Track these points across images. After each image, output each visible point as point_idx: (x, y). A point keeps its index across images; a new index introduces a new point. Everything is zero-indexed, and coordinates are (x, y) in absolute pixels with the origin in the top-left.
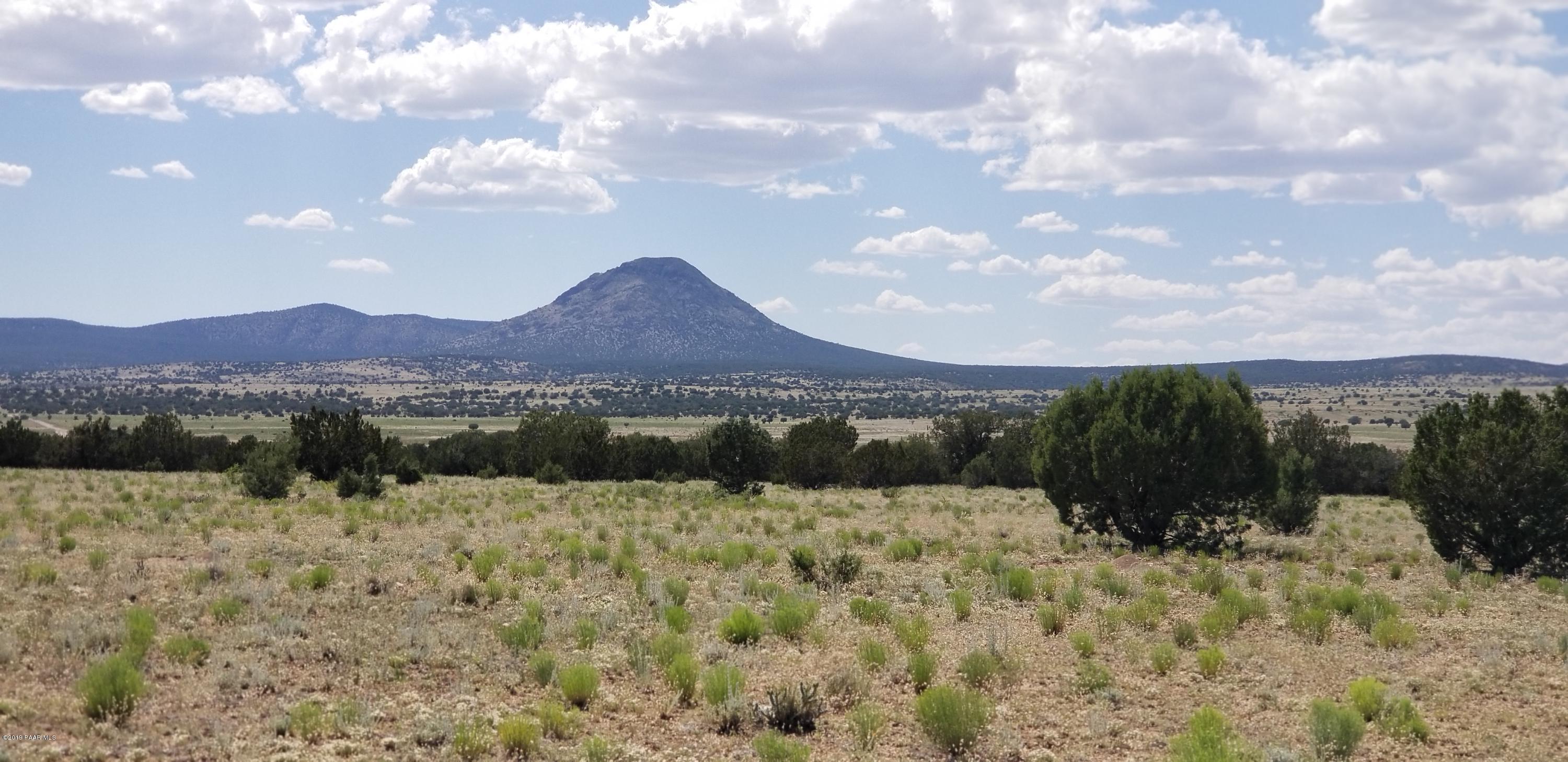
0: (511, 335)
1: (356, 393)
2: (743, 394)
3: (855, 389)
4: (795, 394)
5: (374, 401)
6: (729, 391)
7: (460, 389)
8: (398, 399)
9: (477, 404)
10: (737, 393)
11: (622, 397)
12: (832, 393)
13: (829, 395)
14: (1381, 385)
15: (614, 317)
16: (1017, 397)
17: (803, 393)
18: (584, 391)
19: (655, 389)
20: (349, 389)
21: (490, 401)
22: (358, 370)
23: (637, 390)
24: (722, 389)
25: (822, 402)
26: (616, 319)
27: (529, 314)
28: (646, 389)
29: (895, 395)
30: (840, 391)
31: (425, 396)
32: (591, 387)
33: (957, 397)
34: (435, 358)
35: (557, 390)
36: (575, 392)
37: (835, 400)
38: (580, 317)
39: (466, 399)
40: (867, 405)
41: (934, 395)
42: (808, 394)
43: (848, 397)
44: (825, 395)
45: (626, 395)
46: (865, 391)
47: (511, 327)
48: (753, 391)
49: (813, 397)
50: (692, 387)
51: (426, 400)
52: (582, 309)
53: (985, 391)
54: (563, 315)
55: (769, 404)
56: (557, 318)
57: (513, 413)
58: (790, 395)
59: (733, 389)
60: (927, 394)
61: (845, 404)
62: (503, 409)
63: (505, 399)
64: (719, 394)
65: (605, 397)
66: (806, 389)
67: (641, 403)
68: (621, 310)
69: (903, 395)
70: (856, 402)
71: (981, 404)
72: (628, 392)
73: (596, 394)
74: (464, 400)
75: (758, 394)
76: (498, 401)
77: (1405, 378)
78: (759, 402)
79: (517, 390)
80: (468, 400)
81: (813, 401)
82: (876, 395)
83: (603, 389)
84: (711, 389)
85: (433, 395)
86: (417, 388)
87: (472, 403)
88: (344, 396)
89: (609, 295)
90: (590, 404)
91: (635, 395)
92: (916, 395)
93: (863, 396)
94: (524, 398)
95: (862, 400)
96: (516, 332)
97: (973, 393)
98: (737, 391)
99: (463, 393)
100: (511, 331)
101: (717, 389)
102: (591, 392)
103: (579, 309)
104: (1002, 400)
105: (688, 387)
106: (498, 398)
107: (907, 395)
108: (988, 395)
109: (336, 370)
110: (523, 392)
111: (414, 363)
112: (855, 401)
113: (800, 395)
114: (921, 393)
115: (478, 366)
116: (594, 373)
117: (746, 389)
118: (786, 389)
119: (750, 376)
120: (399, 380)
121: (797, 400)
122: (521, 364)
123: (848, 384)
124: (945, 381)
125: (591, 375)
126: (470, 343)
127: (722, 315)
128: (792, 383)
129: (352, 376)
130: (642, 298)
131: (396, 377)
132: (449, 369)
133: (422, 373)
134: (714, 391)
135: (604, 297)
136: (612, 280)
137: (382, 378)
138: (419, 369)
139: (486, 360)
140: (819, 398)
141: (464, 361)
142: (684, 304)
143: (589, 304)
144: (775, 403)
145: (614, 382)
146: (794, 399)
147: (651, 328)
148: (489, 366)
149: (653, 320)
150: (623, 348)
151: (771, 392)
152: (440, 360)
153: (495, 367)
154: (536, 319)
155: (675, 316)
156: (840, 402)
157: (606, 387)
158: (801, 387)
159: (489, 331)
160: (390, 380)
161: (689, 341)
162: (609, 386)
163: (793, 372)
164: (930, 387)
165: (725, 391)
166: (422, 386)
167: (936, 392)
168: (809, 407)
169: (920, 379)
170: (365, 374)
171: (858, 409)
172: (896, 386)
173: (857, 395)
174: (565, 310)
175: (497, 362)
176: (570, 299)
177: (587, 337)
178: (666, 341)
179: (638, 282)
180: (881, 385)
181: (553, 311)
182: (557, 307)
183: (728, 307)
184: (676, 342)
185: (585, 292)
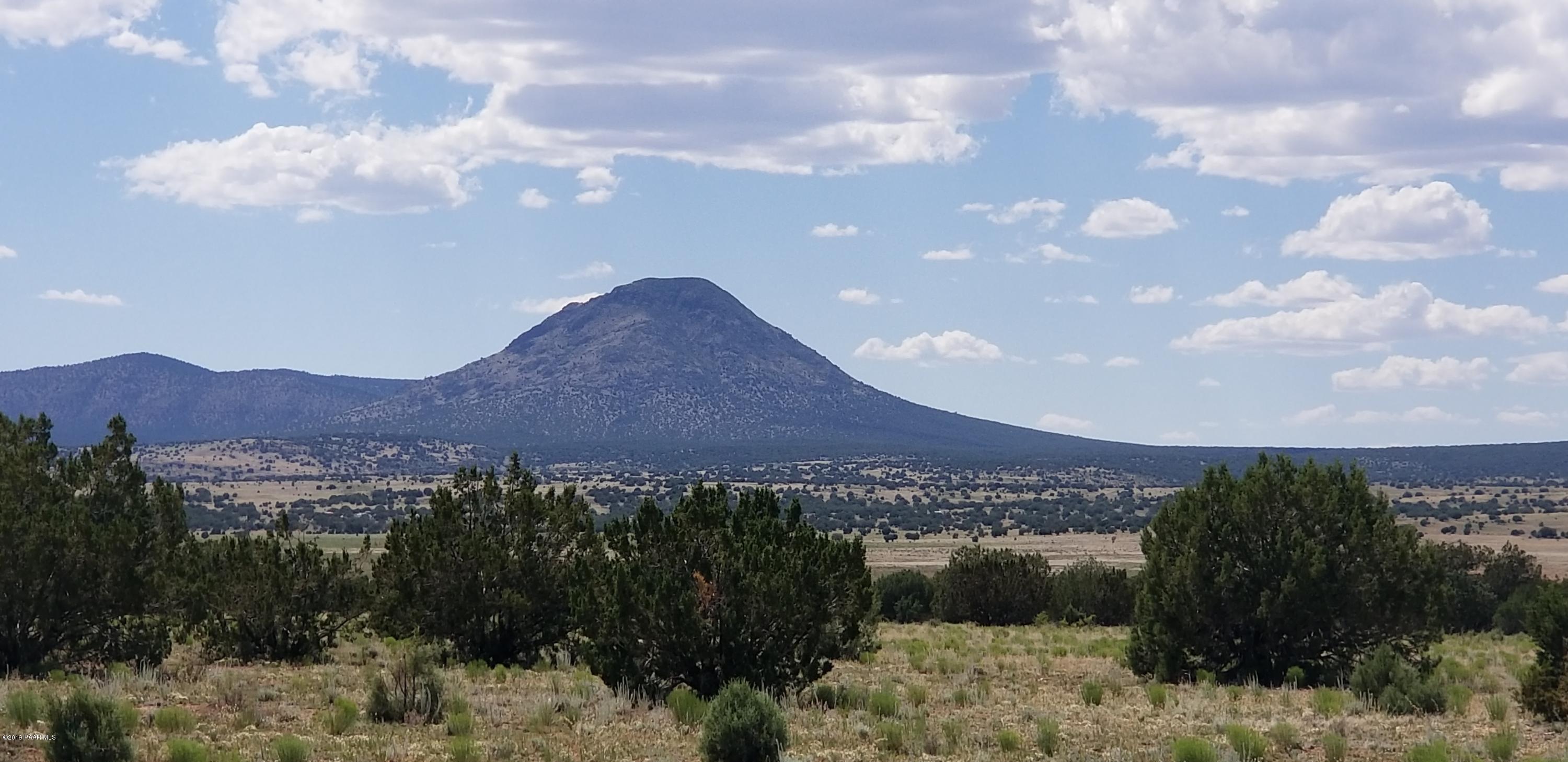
0: (440, 401)
1: (227, 496)
2: (827, 496)
3: (998, 486)
4: (907, 494)
5: (259, 508)
6: (804, 491)
7: (384, 488)
8: (294, 505)
10: (817, 494)
12: (964, 492)
13: (958, 499)
15: (603, 372)
17: (920, 493)
20: (214, 490)
22: (209, 458)
23: (662, 490)
24: (794, 486)
25: (953, 506)
26: (606, 376)
27: (465, 368)
28: (675, 488)
29: (1061, 494)
30: (975, 488)
31: (335, 499)
32: (590, 484)
33: (1159, 499)
34: (327, 438)
37: (973, 504)
38: (549, 373)
39: (400, 505)
40: (1022, 511)
41: (1122, 495)
42: (927, 495)
43: (988, 498)
44: (952, 495)
46: (1014, 489)
49: (934, 499)
50: (746, 485)
51: (338, 507)
52: (552, 359)
54: (521, 370)
55: (870, 512)
56: (513, 375)
58: (898, 497)
59: (810, 487)
60: (1111, 494)
61: (988, 510)
65: (612, 500)
66: (922, 487)
68: (612, 362)
69: (1074, 495)
70: (1006, 506)
72: (648, 492)
73: (599, 495)
74: (396, 507)
75: (850, 495)
78: (855, 507)
80: (403, 505)
81: (939, 506)
82: (1032, 496)
83: (608, 488)
84: (776, 487)
85: (346, 499)
86: (319, 488)
88: (209, 501)
89: (595, 338)
92: (1094, 494)
93: (1011, 497)
95: (1014, 504)
96: (447, 397)
98: (816, 490)
99: (391, 496)
100: (439, 395)
101: (785, 487)
102: (591, 493)
103: (545, 361)
105: (740, 485)
107: (1079, 495)
109: (176, 459)
111: (296, 448)
112: (1003, 505)
113: (914, 497)
114: (1100, 491)
115: (395, 450)
116: (577, 461)
117: (829, 487)
118: (892, 487)
119: (827, 466)
120: (277, 474)
121: (912, 504)
122: (462, 448)
123: (983, 478)
124: (1132, 472)
125: (573, 465)
126: (375, 415)
127: (773, 368)
128: (894, 476)
129: (200, 467)
130: (646, 342)
131: (268, 469)
132: (350, 455)
133: (308, 464)
134: (781, 490)
135: (587, 340)
136: (599, 314)
137: (251, 471)
138: (303, 456)
139: (406, 442)
140: (944, 500)
141: (373, 444)
142: (712, 352)
143: (562, 351)
144: (880, 509)
145: (621, 475)
146: (907, 502)
147: (660, 390)
148: (412, 450)
149: (665, 377)
150: (618, 421)
151: (868, 492)
152: (336, 442)
153: (421, 453)
154: (479, 376)
155: (699, 370)
156: (980, 507)
157: (612, 484)
158: (912, 483)
159: (405, 396)
160: (264, 474)
161: (720, 410)
162: (617, 484)
163: (892, 459)
164: (1111, 482)
165: (797, 490)
166: (324, 484)
167: (1123, 490)
168: (935, 516)
169: (1093, 469)
170: (218, 464)
171: (1011, 518)
172: (1058, 480)
173: (1002, 495)
174: (524, 362)
175: (424, 445)
176: (532, 344)
177: (559, 403)
178: (684, 409)
179: (640, 317)
180: (1033, 479)
181: (505, 362)
182: (512, 357)
183: (781, 356)
184: (701, 412)
185: (555, 333)
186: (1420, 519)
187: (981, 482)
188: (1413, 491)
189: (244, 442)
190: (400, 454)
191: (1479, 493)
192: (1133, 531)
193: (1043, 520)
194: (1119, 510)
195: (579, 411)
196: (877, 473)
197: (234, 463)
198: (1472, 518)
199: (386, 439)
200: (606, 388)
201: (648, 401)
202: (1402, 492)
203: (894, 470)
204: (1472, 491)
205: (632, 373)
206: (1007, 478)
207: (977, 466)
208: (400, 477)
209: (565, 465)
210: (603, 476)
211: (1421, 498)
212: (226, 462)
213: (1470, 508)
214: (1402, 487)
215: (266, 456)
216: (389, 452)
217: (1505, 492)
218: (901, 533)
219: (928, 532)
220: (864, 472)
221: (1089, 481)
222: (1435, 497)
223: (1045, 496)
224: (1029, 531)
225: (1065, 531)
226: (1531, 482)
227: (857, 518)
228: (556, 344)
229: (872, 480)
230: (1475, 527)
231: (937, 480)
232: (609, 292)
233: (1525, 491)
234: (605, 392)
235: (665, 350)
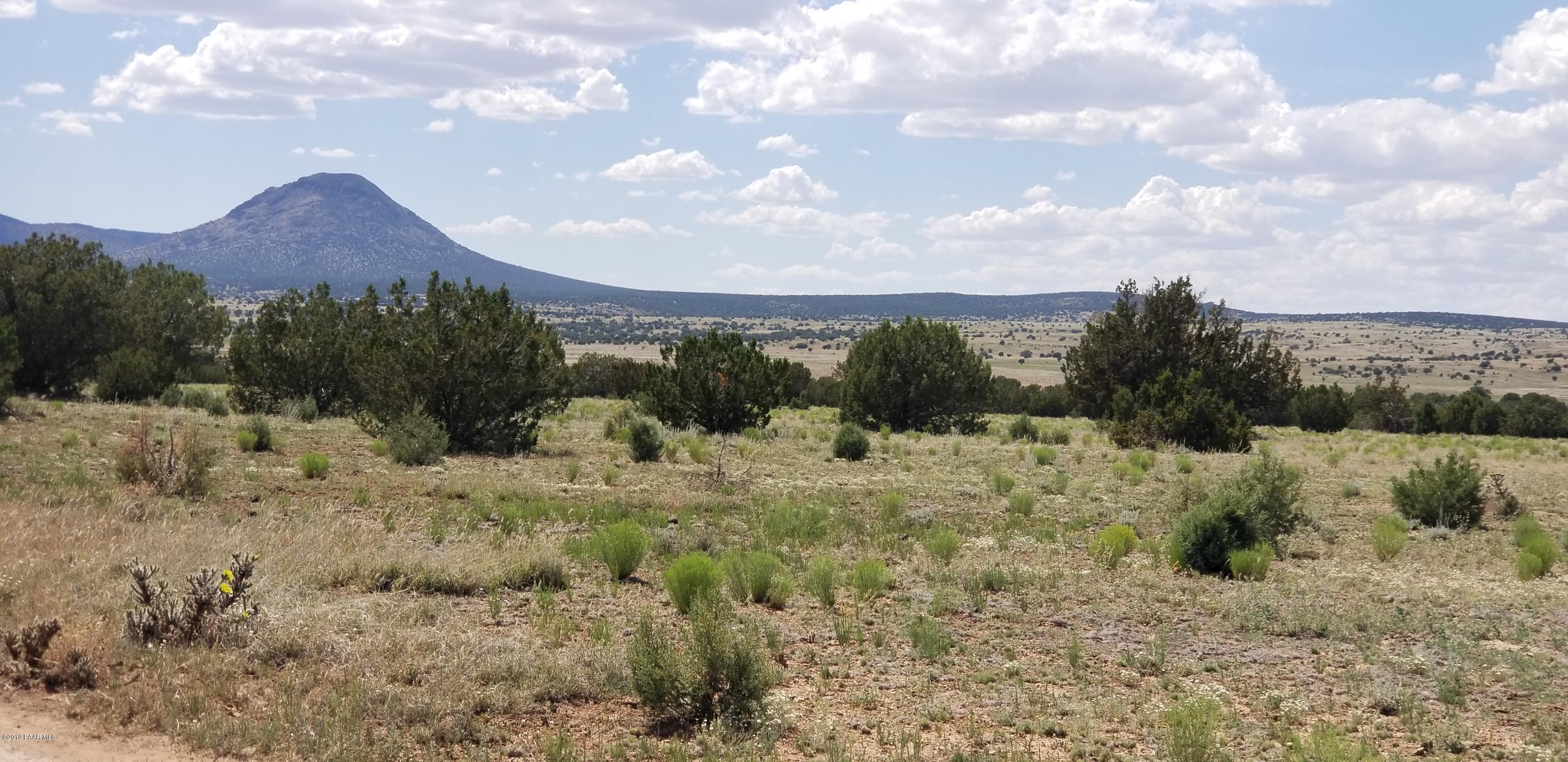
0: (182, 248)
3: (549, 313)
14: (1043, 320)
15: (291, 232)
16: (706, 324)
26: (293, 235)
27: (201, 227)
29: (588, 319)
33: (649, 324)
38: (255, 232)
41: (626, 321)
46: (558, 315)
47: (182, 240)
52: (257, 223)
53: (675, 318)
56: (231, 232)
60: (619, 319)
68: (299, 226)
69: (596, 320)
71: (675, 331)
77: (1065, 314)
82: (570, 320)
89: (286, 210)
92: (609, 320)
93: (557, 320)
95: (559, 325)
96: (187, 245)
97: (664, 319)
100: (183, 244)
103: (254, 224)
104: (694, 327)
107: (599, 320)
108: (679, 322)
114: (613, 318)
116: (274, 289)
124: (632, 306)
125: (272, 292)
126: (139, 255)
127: (403, 234)
130: (320, 214)
135: (281, 211)
136: (289, 195)
142: (363, 222)
143: (266, 218)
147: (329, 245)
149: (333, 237)
150: (301, 264)
154: (209, 232)
155: (354, 233)
159: (159, 244)
161: (368, 259)
164: (619, 312)
167: (626, 317)
169: (608, 304)
172: (585, 311)
174: (238, 225)
176: (245, 212)
177: (263, 252)
178: (344, 258)
179: (316, 198)
180: (570, 309)
181: (226, 224)
182: (231, 221)
183: (408, 226)
184: (356, 260)
185: (260, 206)
186: (809, 340)
188: (804, 322)
191: (843, 324)
192: (635, 343)
194: (625, 330)
195: (275, 257)
198: (840, 340)
200: (293, 242)
201: (320, 252)
202: (797, 323)
204: (839, 323)
205: (310, 234)
206: (553, 308)
209: (266, 292)
211: (808, 327)
213: (839, 333)
214: (797, 320)
217: (859, 324)
221: (604, 311)
222: (817, 326)
223: (578, 320)
226: (872, 318)
228: (260, 213)
230: (842, 345)
233: (870, 324)
234: (293, 245)
235: (332, 219)
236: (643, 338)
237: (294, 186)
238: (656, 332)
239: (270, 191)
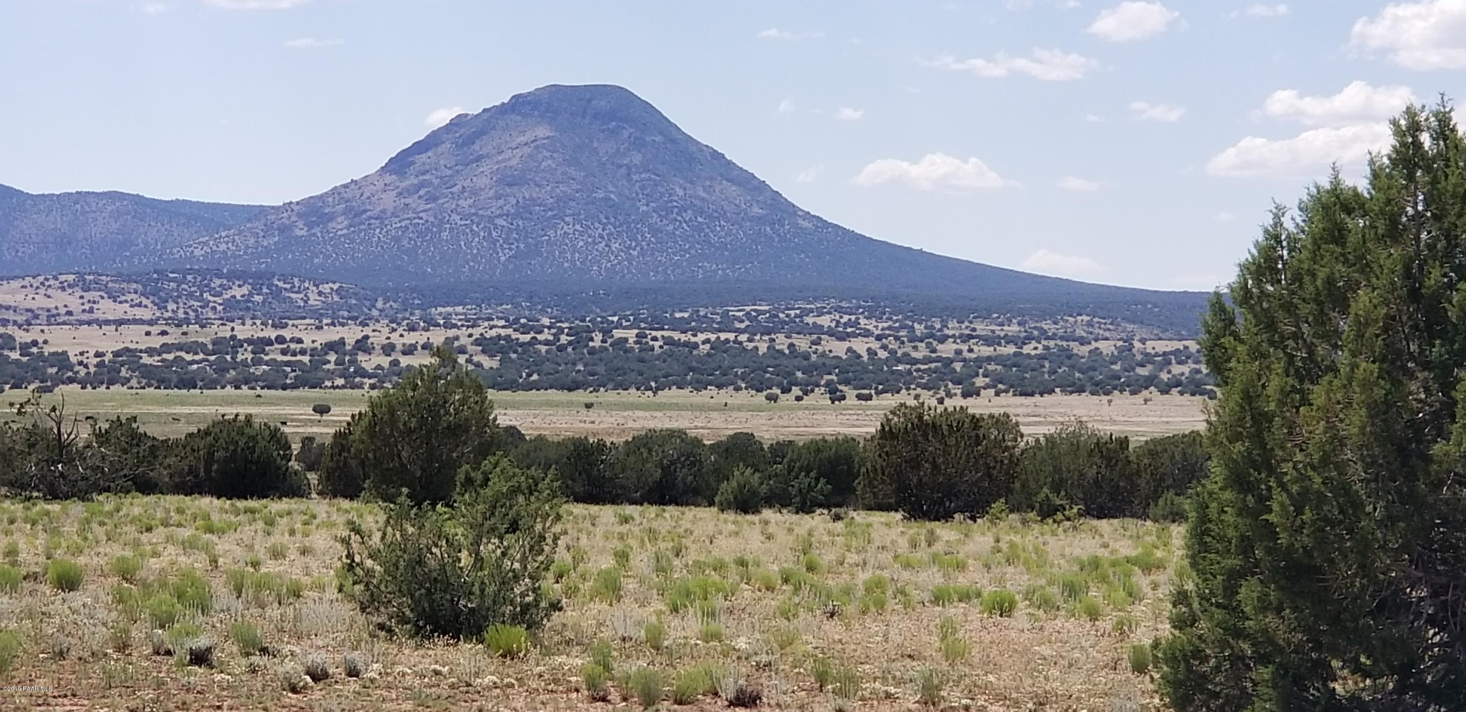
0: (301, 231)
1: (35, 343)
2: (763, 348)
3: (971, 337)
4: (860, 346)
5: (73, 360)
6: (735, 342)
7: (228, 335)
8: (116, 354)
9: (267, 363)
10: (750, 346)
11: (538, 352)
12: (929, 345)
13: (922, 352)
15: (498, 197)
17: (875, 345)
18: (464, 341)
19: (598, 337)
20: (22, 337)
21: (288, 358)
22: (20, 297)
23: (564, 339)
24: (723, 336)
25: (916, 361)
26: (501, 202)
27: (333, 191)
28: (581, 337)
29: (1046, 348)
30: (943, 340)
31: (166, 348)
32: (477, 332)
33: (1165, 354)
34: (163, 274)
35: (411, 338)
36: (449, 341)
37: (938, 359)
38: (433, 197)
39: (245, 355)
40: (999, 368)
41: (1121, 350)
42: (884, 347)
43: (959, 352)
44: (915, 348)
45: (543, 348)
46: (991, 340)
47: (300, 215)
48: (782, 342)
49: (893, 352)
50: (666, 334)
51: (170, 357)
52: (436, 182)
54: (399, 194)
55: (815, 367)
56: (389, 201)
57: (340, 382)
58: (849, 350)
59: (743, 337)
60: (1107, 347)
61: (958, 366)
62: (320, 374)
63: (318, 354)
64: (716, 346)
65: (503, 351)
66: (879, 338)
67: (574, 364)
68: (510, 185)
69: (1062, 349)
70: (980, 361)
72: (547, 343)
73: (487, 345)
74: (240, 356)
75: (791, 346)
76: (306, 359)
78: (796, 362)
79: (336, 338)
80: (250, 356)
81: (899, 361)
82: (1011, 349)
83: (499, 337)
84: (701, 337)
85: (180, 347)
86: (148, 334)
87: (257, 362)
88: (12, 349)
89: (489, 156)
90: (478, 365)
91: (562, 349)
93: (987, 351)
94: (353, 353)
95: (989, 359)
96: (310, 226)
98: (750, 340)
99: (235, 344)
100: (300, 224)
101: (713, 337)
102: (477, 343)
103: (429, 183)
105: (659, 334)
106: (303, 352)
107: (1068, 348)
110: (350, 342)
111: (124, 285)
112: (977, 360)
113: (869, 350)
114: (1094, 345)
115: (245, 290)
116: (464, 305)
117: (766, 338)
118: (842, 338)
119: (764, 313)
120: (102, 317)
121: (865, 357)
122: (326, 288)
123: (953, 328)
124: (1134, 322)
125: (459, 309)
126: (223, 247)
127: (702, 194)
128: (845, 325)
129: (8, 308)
130: (550, 162)
131: (91, 311)
132: (191, 295)
133: (140, 305)
134: (707, 341)
135: (478, 159)
136: (494, 128)
137: (69, 313)
138: (134, 296)
139: (259, 280)
140: (906, 354)
141: (218, 282)
142: (629, 174)
143: (450, 172)
144: (827, 364)
145: (516, 321)
146: (859, 356)
147: (567, 219)
148: (265, 290)
149: (571, 204)
150: (514, 257)
151: (814, 343)
152: (173, 280)
153: (276, 293)
154: (348, 201)
155: (612, 196)
156: (948, 362)
157: (503, 332)
158: (867, 334)
159: (259, 225)
160: (85, 317)
161: (639, 243)
162: (509, 331)
163: (844, 304)
164: (1107, 334)
165: (727, 341)
166: (155, 330)
167: (1120, 343)
168: (893, 372)
169: (1086, 318)
170: (33, 305)
171: (985, 376)
172: (1043, 332)
173: (976, 348)
174: (403, 185)
175: (281, 284)
176: (413, 163)
177: (445, 235)
178: (595, 243)
179: (543, 132)
180: (1013, 329)
181: (380, 185)
182: (388, 179)
183: (712, 179)
184: (615, 246)
185: (440, 149)
187: (950, 332)
189: (62, 278)
190: (251, 294)
192: (1133, 393)
193: (1025, 378)
194: (1117, 367)
195: (468, 244)
196: (825, 321)
197: (50, 304)
199: (232, 276)
200: (500, 216)
201: (551, 233)
203: (846, 318)
205: (532, 199)
206: (982, 328)
207: (947, 313)
208: (249, 322)
209: (450, 309)
210: (495, 322)
212: (41, 302)
215: (89, 296)
216: (238, 292)
218: (851, 393)
219: (884, 391)
220: (810, 320)
221: (1080, 332)
223: (1027, 349)
224: (1006, 391)
225: (1051, 392)
227: (799, 374)
228: (442, 162)
229: (818, 329)
231: (897, 330)
232: (506, 101)
234: (500, 222)
235: (572, 171)
236: (1149, 382)
237: (503, 110)
238: (1177, 369)
239: (458, 122)
